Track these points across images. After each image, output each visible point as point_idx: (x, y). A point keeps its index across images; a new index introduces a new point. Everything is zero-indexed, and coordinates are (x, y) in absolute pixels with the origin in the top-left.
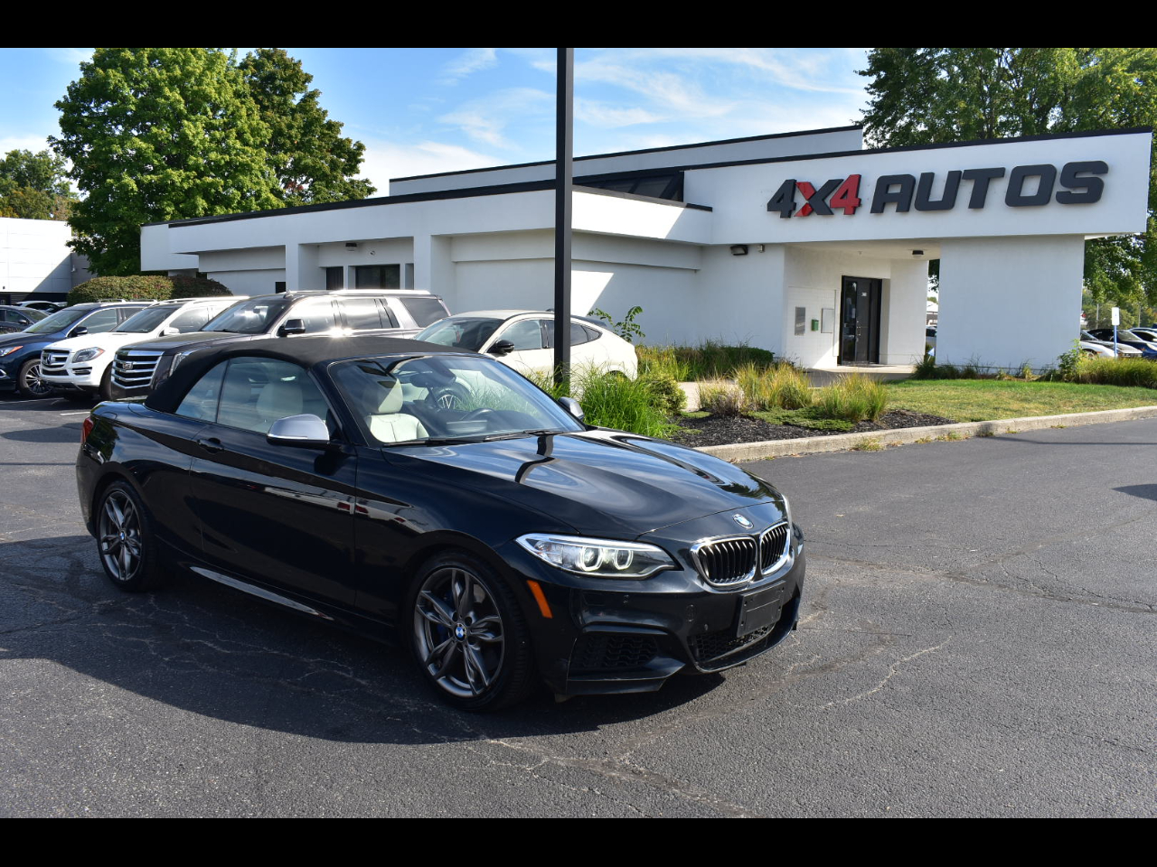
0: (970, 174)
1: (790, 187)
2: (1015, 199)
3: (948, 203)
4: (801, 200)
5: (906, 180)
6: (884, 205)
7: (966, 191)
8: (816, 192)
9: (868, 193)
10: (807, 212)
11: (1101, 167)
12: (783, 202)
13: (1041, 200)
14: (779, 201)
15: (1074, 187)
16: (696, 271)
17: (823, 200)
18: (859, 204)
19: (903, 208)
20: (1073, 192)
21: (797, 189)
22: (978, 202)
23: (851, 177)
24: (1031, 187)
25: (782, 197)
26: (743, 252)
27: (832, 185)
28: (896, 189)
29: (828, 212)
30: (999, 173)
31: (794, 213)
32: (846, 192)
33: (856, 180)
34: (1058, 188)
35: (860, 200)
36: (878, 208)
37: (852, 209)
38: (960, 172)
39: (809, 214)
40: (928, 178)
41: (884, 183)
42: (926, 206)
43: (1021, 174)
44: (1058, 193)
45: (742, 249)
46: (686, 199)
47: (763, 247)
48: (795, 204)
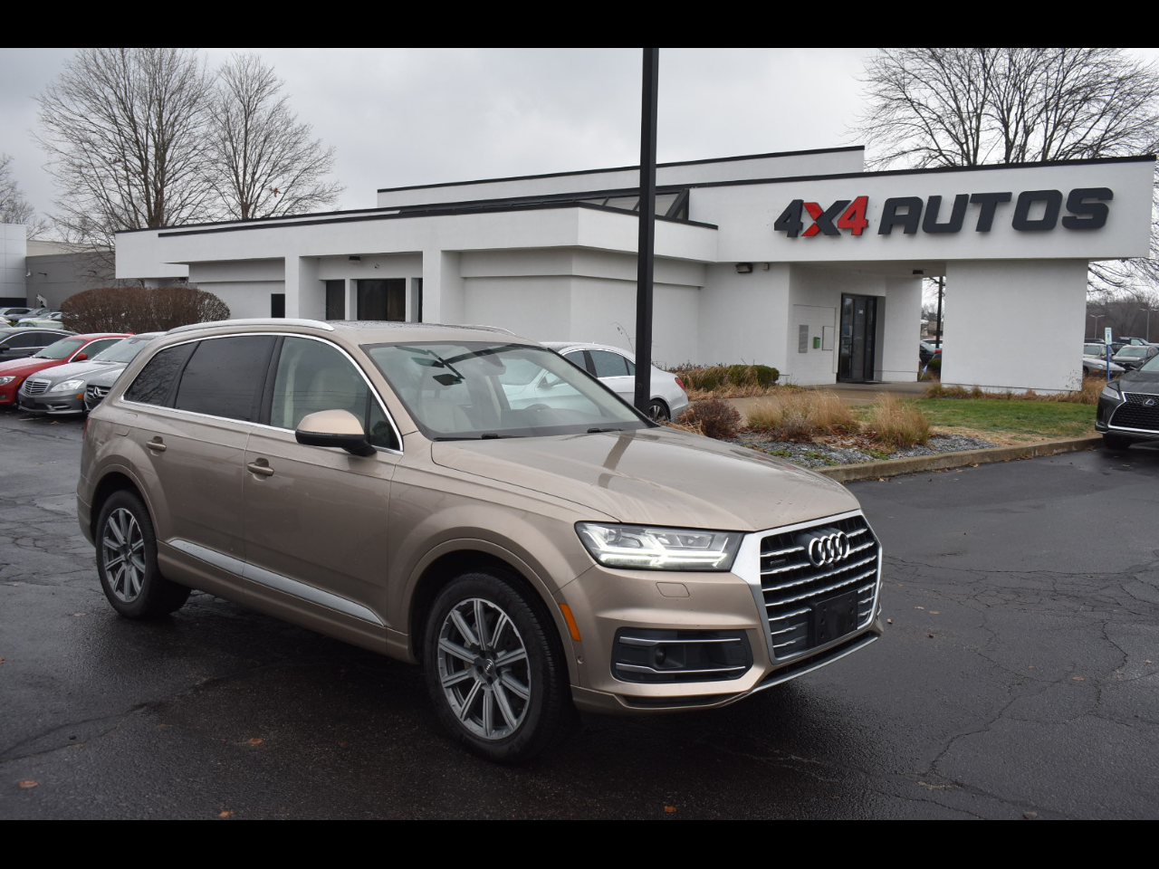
0: (977, 198)
1: (797, 207)
2: (1022, 225)
3: (954, 227)
4: (807, 221)
5: (914, 203)
6: (892, 226)
7: (972, 216)
8: (823, 213)
9: (875, 215)
10: (812, 233)
11: (1106, 194)
12: (789, 223)
13: (1045, 226)
14: (785, 221)
15: (1081, 213)
16: (699, 288)
17: (830, 220)
18: (866, 225)
19: (911, 231)
20: (1078, 218)
21: (804, 210)
22: (984, 226)
23: (859, 199)
24: (1037, 213)
25: (789, 217)
26: (748, 271)
27: (839, 205)
28: (902, 212)
29: (833, 233)
30: (1005, 198)
31: (801, 233)
32: (855, 212)
33: (863, 202)
34: (1064, 212)
35: (867, 221)
36: (885, 230)
37: (859, 230)
38: (967, 195)
39: (815, 235)
40: (935, 201)
41: (892, 205)
42: (934, 229)
43: (1028, 199)
44: (1064, 218)
45: (747, 268)
46: (691, 218)
47: (768, 266)
48: (802, 224)
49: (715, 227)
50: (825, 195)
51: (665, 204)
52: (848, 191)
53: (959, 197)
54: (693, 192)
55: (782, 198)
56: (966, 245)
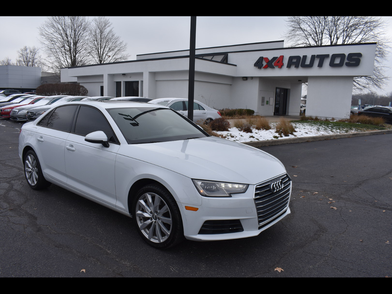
0: (318, 56)
1: (261, 59)
2: (332, 65)
3: (311, 65)
4: (265, 64)
5: (298, 58)
6: (291, 65)
7: (317, 62)
8: (269, 61)
9: (286, 62)
10: (266, 67)
11: (360, 55)
12: (259, 64)
13: (340, 65)
14: (257, 64)
15: (351, 61)
16: (231, 85)
17: (272, 63)
18: (283, 65)
19: (297, 67)
20: (351, 63)
21: (263, 60)
22: (320, 65)
23: (281, 56)
24: (337, 61)
25: (259, 62)
27: (274, 58)
28: (294, 61)
29: (272, 67)
30: (327, 56)
31: (262, 67)
32: (279, 61)
33: (282, 57)
34: (346, 61)
35: (283, 63)
36: (289, 66)
37: (281, 67)
38: (315, 55)
40: (305, 57)
41: (291, 58)
42: (304, 66)
43: (335, 56)
44: (346, 63)
45: (245, 78)
46: (228, 63)
47: (252, 78)
48: (263, 65)
49: (236, 66)
50: (270, 55)
51: (220, 58)
52: (277, 54)
53: (312, 56)
54: (229, 54)
55: (256, 56)
56: (315, 71)
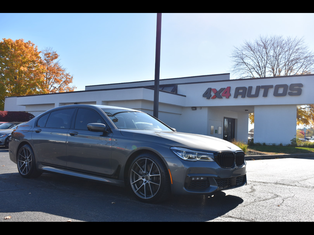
0: (263, 87)
1: (210, 90)
2: (276, 94)
3: (256, 95)
4: (213, 94)
5: (244, 88)
6: (238, 95)
7: (262, 92)
8: (217, 92)
9: (233, 92)
10: (214, 98)
11: (301, 85)
12: (207, 95)
14: (206, 94)
16: (180, 114)
17: (219, 94)
18: (230, 95)
19: (243, 97)
20: (293, 92)
21: (212, 91)
22: (265, 95)
23: (228, 87)
24: (281, 91)
25: (207, 93)
26: (195, 109)
28: (241, 91)
29: (221, 97)
30: (271, 87)
31: (211, 98)
32: (226, 91)
33: (229, 88)
34: (289, 91)
35: (230, 94)
36: (236, 96)
37: (228, 96)
38: (260, 86)
39: (215, 98)
40: (251, 88)
41: (237, 89)
42: (250, 96)
43: (278, 87)
44: (289, 92)
45: (194, 108)
46: (178, 93)
47: (201, 108)
48: (211, 95)
49: (185, 96)
50: (218, 86)
51: (170, 89)
52: (225, 85)
53: (257, 87)
54: (178, 86)
55: (204, 88)
56: (260, 101)
